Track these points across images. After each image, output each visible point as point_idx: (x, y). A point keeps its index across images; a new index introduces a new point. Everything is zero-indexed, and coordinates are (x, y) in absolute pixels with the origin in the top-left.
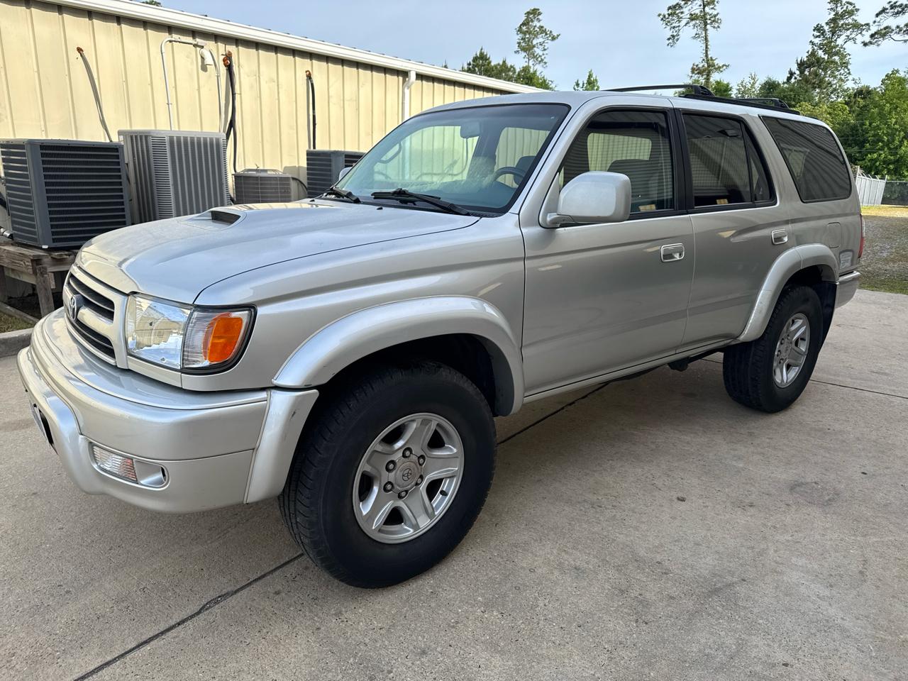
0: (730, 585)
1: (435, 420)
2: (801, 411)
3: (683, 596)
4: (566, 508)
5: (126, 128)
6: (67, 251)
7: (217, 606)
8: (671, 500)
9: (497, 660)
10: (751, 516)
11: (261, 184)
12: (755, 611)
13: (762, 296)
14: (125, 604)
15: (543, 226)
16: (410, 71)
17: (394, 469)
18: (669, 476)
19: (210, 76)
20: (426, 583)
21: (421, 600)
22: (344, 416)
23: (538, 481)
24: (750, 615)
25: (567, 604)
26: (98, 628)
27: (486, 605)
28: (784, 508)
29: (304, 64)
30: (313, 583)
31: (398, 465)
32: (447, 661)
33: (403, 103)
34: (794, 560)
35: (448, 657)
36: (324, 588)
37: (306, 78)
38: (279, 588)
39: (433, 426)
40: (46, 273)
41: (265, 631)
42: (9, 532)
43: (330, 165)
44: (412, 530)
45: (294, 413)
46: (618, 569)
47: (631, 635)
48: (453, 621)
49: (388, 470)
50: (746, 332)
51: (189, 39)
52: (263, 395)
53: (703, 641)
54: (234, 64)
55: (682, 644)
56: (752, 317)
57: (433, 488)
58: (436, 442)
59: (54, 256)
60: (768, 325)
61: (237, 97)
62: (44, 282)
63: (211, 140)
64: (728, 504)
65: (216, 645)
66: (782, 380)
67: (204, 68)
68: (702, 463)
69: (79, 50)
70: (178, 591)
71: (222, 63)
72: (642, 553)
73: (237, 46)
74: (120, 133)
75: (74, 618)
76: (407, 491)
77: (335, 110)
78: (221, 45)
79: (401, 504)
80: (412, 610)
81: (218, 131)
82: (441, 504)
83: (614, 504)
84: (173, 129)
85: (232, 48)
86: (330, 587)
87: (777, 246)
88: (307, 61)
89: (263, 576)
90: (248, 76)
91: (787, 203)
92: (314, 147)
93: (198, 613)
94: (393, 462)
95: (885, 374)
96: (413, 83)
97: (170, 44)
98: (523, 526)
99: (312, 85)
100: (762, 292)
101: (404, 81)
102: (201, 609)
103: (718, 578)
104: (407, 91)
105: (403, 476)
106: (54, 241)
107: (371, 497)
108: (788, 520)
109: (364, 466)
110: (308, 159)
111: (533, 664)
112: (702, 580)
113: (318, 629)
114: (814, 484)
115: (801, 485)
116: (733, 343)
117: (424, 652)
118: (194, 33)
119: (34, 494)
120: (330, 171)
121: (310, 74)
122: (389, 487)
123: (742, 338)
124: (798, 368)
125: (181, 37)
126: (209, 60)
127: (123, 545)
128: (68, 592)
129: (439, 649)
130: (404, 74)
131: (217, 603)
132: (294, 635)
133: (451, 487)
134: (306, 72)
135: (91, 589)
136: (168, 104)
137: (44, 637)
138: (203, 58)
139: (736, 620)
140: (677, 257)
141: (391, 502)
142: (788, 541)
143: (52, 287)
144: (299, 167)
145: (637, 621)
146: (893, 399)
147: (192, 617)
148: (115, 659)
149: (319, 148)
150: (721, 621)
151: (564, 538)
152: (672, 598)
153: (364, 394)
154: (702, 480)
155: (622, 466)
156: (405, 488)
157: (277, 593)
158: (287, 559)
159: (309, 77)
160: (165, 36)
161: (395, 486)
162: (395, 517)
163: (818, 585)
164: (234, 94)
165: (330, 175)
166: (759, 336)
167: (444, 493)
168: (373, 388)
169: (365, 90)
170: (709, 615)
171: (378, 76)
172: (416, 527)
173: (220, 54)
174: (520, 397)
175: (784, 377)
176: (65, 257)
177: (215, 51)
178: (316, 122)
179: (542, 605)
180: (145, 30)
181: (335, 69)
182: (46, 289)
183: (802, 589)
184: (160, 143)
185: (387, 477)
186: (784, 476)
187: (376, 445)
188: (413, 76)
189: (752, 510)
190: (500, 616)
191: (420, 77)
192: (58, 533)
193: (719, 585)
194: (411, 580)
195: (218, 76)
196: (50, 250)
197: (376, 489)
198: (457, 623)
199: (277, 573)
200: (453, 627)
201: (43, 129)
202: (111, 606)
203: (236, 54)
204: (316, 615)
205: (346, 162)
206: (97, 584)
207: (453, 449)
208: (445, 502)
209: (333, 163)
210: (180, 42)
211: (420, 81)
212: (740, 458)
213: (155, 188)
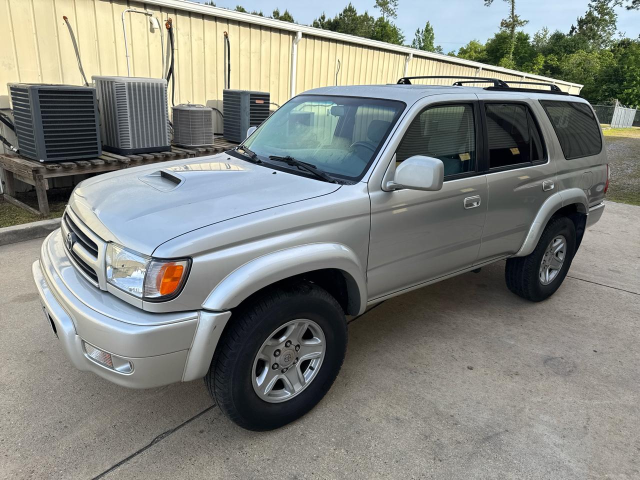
0: (497, 434)
1: (307, 323)
2: (557, 301)
3: (466, 441)
4: (393, 373)
5: (98, 74)
6: (57, 164)
7: (162, 440)
8: (463, 369)
10: (516, 382)
11: (191, 116)
12: (513, 454)
13: (533, 227)
14: (103, 437)
15: (384, 190)
16: (298, 31)
17: (279, 355)
18: (463, 349)
19: (156, 36)
20: (297, 428)
21: (295, 440)
22: (247, 325)
23: (376, 351)
24: (508, 457)
25: (389, 445)
26: (86, 454)
27: (337, 444)
28: (538, 377)
29: (222, 27)
30: (224, 425)
31: (282, 352)
33: (292, 55)
34: (542, 416)
36: (232, 429)
37: (224, 37)
38: (203, 428)
39: (306, 327)
40: (43, 180)
41: (193, 459)
42: (26, 380)
43: (240, 102)
44: (290, 394)
45: (215, 327)
46: (425, 420)
47: (430, 469)
48: (315, 455)
49: (275, 355)
50: (522, 250)
51: (142, 10)
52: (195, 314)
54: (173, 28)
55: (463, 476)
56: (526, 240)
57: (305, 365)
58: (308, 336)
59: (48, 167)
60: (537, 245)
61: (175, 51)
62: (41, 185)
63: (157, 84)
64: (501, 373)
65: (162, 469)
66: (546, 280)
67: (152, 30)
68: (486, 340)
69: (65, 18)
70: (137, 428)
71: (164, 27)
72: (441, 408)
73: (176, 14)
74: (93, 78)
75: (70, 446)
76: (287, 369)
77: (244, 60)
78: (164, 14)
79: (283, 376)
80: (289, 446)
81: (161, 78)
82: (310, 376)
83: (425, 371)
84: (130, 76)
85: (172, 16)
86: (235, 428)
87: (545, 193)
88: (225, 25)
89: (193, 419)
90: (183, 36)
91: (555, 161)
92: (229, 87)
93: (151, 445)
94: (279, 350)
95: (619, 272)
96: (299, 40)
97: (128, 13)
98: (364, 386)
99: (228, 42)
100: (534, 223)
101: (293, 39)
102: (152, 442)
103: (490, 429)
104: (295, 46)
105: (285, 359)
106: (48, 156)
107: (264, 374)
108: (540, 386)
109: (259, 355)
110: (224, 96)
112: (479, 430)
113: (228, 459)
114: (560, 359)
115: (551, 359)
116: (513, 257)
117: (295, 478)
118: (145, 5)
119: (41, 352)
120: (240, 105)
121: (227, 34)
122: (276, 366)
123: (519, 254)
124: (557, 271)
125: (136, 8)
126: (156, 25)
127: (101, 393)
128: (66, 427)
130: (294, 34)
131: (162, 438)
132: (212, 463)
133: (317, 365)
134: (224, 32)
135: (81, 425)
136: (127, 56)
137: (51, 460)
138: (151, 23)
139: (499, 460)
140: (475, 205)
141: (277, 376)
142: (539, 402)
143: (47, 189)
144: (218, 100)
145: (434, 459)
146: (621, 293)
147: (146, 447)
148: (98, 476)
149: (232, 88)
150: (489, 461)
151: (390, 396)
152: (459, 442)
153: (261, 310)
154: (485, 354)
155: (432, 341)
156: (287, 367)
157: (202, 432)
158: (208, 407)
159: (226, 36)
160: (125, 8)
161: (280, 365)
162: (280, 385)
163: (556, 436)
164: (173, 49)
165: (240, 109)
166: (529, 254)
167: (312, 368)
168: (266, 306)
169: (265, 46)
170: (482, 456)
171: (275, 35)
172: (293, 391)
173: (164, 20)
174: (365, 303)
175: (547, 277)
176: (55, 168)
177: (160, 18)
178: (231, 69)
179: (373, 445)
180: (111, 3)
181: (245, 30)
182: (42, 191)
183: (545, 438)
184: (122, 86)
185: (277, 360)
186: (541, 352)
187: (268, 341)
188: (300, 35)
189: (517, 378)
190: (345, 453)
191: (305, 35)
192: (58, 382)
193: (490, 434)
194: (288, 425)
195: (162, 36)
196: (45, 163)
197: (267, 369)
198: (318, 457)
199: (201, 417)
200: (315, 460)
201: (40, 74)
202: (94, 438)
203: (175, 19)
204: (227, 449)
205: (251, 99)
206: (85, 421)
207: (318, 341)
208: (312, 374)
209: (242, 100)
210: (135, 12)
211: (305, 39)
212: (512, 337)
213: (117, 118)
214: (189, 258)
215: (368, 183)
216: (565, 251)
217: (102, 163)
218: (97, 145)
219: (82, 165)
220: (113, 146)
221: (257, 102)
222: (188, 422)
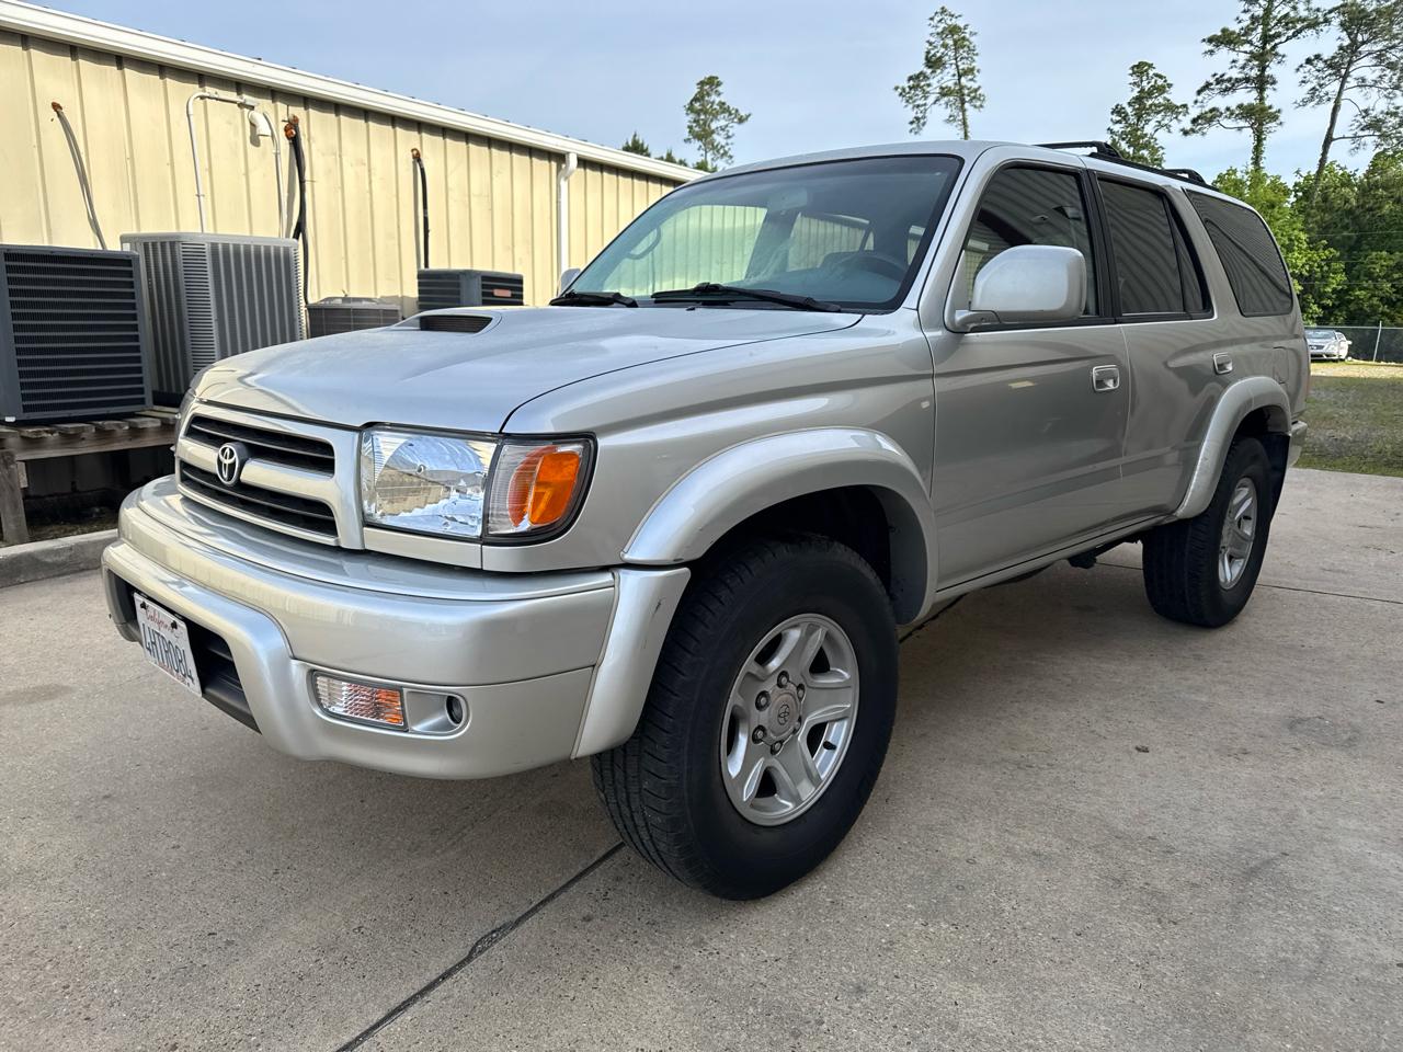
0: (1268, 862)
1: (824, 626)
3: (1208, 881)
4: (983, 773)
5: (132, 231)
6: (47, 426)
7: (496, 946)
8: (1129, 753)
9: (977, 992)
10: (1252, 767)
12: (1322, 894)
13: (1206, 450)
14: (338, 954)
15: (950, 328)
16: (568, 153)
17: (767, 705)
18: (1108, 719)
19: (264, 154)
20: (815, 891)
21: (821, 915)
22: (714, 614)
23: (924, 735)
24: (1317, 902)
25: (1045, 906)
26: (306, 994)
27: (924, 914)
28: (1293, 754)
29: (408, 139)
30: (639, 899)
31: (773, 698)
32: (903, 999)
33: (558, 202)
34: (1341, 822)
35: (901, 993)
36: (660, 907)
37: (412, 160)
38: (586, 911)
40: (13, 462)
41: (592, 977)
42: (86, 857)
43: (459, 293)
44: (790, 804)
45: (659, 604)
46: (1097, 849)
47: (1161, 941)
48: (883, 941)
49: (759, 707)
50: (1185, 504)
51: (232, 96)
52: (607, 578)
53: (1269, 941)
54: (302, 137)
55: (1241, 947)
56: (1194, 481)
57: (815, 737)
58: (821, 664)
59: (26, 434)
60: (1217, 490)
61: (308, 185)
62: (9, 476)
63: (277, 250)
64: (1213, 752)
65: (520, 1005)
66: (1226, 580)
67: (255, 141)
68: (1147, 698)
69: (56, 107)
70: (419, 928)
71: (282, 134)
72: (1121, 826)
73: (306, 108)
74: (124, 239)
75: (257, 982)
76: (781, 742)
77: (457, 211)
78: (281, 106)
79: (774, 762)
80: (813, 930)
81: (277, 236)
82: (827, 764)
83: (1049, 762)
84: (206, 231)
85: (298, 111)
86: (668, 905)
87: (1218, 377)
88: (415, 134)
89: (551, 897)
90: (323, 155)
91: (1223, 316)
92: (426, 265)
93: (469, 959)
94: (763, 694)
95: (1343, 572)
96: (572, 172)
97: (202, 101)
98: (928, 800)
99: (422, 171)
100: (1205, 444)
101: (559, 169)
102: (471, 953)
103: (1247, 853)
104: (563, 184)
105: (779, 716)
106: (26, 409)
107: (739, 751)
108: (1307, 770)
109: (734, 699)
110: (420, 284)
111: (1036, 993)
112: (1226, 858)
113: (677, 968)
114: (1318, 719)
115: (1300, 721)
116: (1167, 522)
117: (859, 990)
118: (239, 85)
119: (106, 797)
120: (459, 301)
121: (418, 154)
122: (760, 734)
123: (1180, 513)
124: (1242, 560)
125: (219, 91)
126: (263, 128)
127: (296, 866)
128: (229, 943)
129: (881, 983)
130: (559, 157)
131: (493, 941)
132: (643, 980)
133: (839, 734)
134: (413, 150)
135: (268, 935)
136: (198, 196)
137: (216, 1016)
138: (253, 125)
139: (1301, 909)
140: (1110, 385)
141: (762, 760)
142: (1320, 797)
143: (22, 486)
144: (403, 297)
145: (1160, 922)
146: (1371, 603)
147: (461, 964)
148: (357, 1039)
149: (434, 266)
150: (1280, 912)
151: (998, 814)
152: (1194, 885)
153: (739, 580)
154: (1160, 722)
155: (1035, 710)
156: (780, 737)
157: (588, 919)
158: (580, 869)
159: (417, 158)
160: (193, 89)
161: (768, 732)
162: (769, 784)
163: (1392, 854)
164: (302, 182)
166: (1202, 510)
167: (830, 746)
168: (750, 572)
169: (501, 181)
170: (1260, 905)
171: (521, 160)
172: (796, 799)
173: (280, 119)
174: (932, 591)
175: (1229, 572)
176: (45, 435)
177: (274, 117)
178: (430, 228)
179: (1008, 908)
180: (162, 78)
181: (456, 147)
182: (12, 490)
183: (1372, 861)
184: (195, 253)
185: (763, 718)
186: (1272, 711)
187: (749, 664)
188: (573, 161)
189: (1250, 760)
190: (952, 929)
191: (584, 163)
192: (175, 854)
193: (1253, 863)
194: (792, 885)
195: (276, 155)
196: (17, 425)
197: (743, 740)
198: (892, 943)
199: (574, 888)
200: (888, 949)
202: (314, 959)
203: (305, 119)
204: (666, 948)
205: (484, 286)
206: (276, 927)
207: (844, 674)
208: (832, 763)
209: (463, 290)
210: (217, 99)
211: (582, 170)
212: (1198, 690)
213: (186, 325)
214: (587, 437)
215: (917, 310)
216: (1254, 516)
217: (155, 425)
218: (141, 383)
219: (108, 428)
220: (174, 391)
221: (497, 292)
222: (543, 903)
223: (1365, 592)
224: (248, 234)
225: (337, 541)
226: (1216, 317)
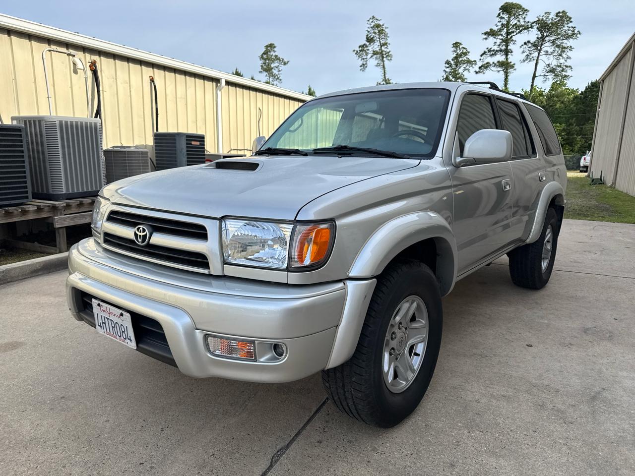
0: (599, 393)
1: (416, 301)
3: (578, 403)
4: (468, 360)
5: (16, 115)
7: (282, 458)
8: (525, 347)
9: (502, 462)
10: (576, 351)
11: (128, 157)
13: (538, 214)
15: (455, 165)
16: (221, 79)
17: (395, 338)
18: (511, 333)
19: (80, 78)
20: (416, 420)
21: (422, 431)
24: (624, 409)
25: (516, 420)
27: (467, 428)
28: (590, 344)
29: (148, 72)
30: (340, 431)
31: (397, 334)
32: (473, 468)
33: (217, 101)
34: (620, 373)
35: (471, 465)
36: (351, 433)
37: (149, 81)
38: (318, 438)
39: (416, 305)
41: (332, 470)
42: (63, 429)
43: (175, 143)
44: (405, 383)
45: (366, 296)
46: (528, 392)
47: (569, 432)
48: (454, 441)
49: (392, 339)
50: (531, 236)
51: (64, 50)
52: (341, 285)
53: (612, 429)
54: (98, 70)
55: (602, 432)
56: (533, 227)
57: (411, 350)
61: (101, 93)
64: (558, 346)
67: (75, 72)
68: (523, 323)
70: (242, 452)
71: (88, 68)
72: (534, 381)
73: (100, 56)
76: (400, 354)
77: (171, 106)
78: (88, 56)
79: (398, 364)
80: (422, 438)
83: (493, 353)
84: (52, 115)
85: (96, 58)
88: (151, 69)
89: (300, 432)
90: (108, 79)
91: (540, 156)
92: (157, 130)
93: (271, 466)
94: (394, 333)
96: (223, 87)
97: (49, 52)
98: (450, 375)
99: (155, 85)
100: (537, 211)
101: (217, 86)
102: (271, 462)
103: (589, 390)
104: (219, 93)
105: (399, 342)
108: (598, 351)
110: (155, 139)
111: (527, 460)
112: (581, 392)
113: (369, 462)
114: (594, 328)
115: (587, 329)
117: (452, 466)
118: (68, 45)
119: (62, 398)
120: (175, 147)
121: (153, 78)
122: (393, 351)
123: (528, 241)
124: (548, 260)
125: (58, 48)
126: (80, 65)
127: (171, 426)
128: (152, 468)
129: (461, 461)
130: (217, 81)
131: (280, 456)
132: (355, 469)
133: (420, 349)
134: (150, 77)
135: (169, 462)
136: (48, 98)
138: (74, 64)
139: (619, 413)
140: (508, 187)
141: (393, 363)
142: (608, 363)
144: (146, 145)
145: (565, 423)
147: (269, 469)
149: (161, 131)
150: (611, 415)
151: (481, 379)
152: (573, 405)
153: (390, 283)
154: (532, 333)
155: (479, 330)
156: (400, 352)
157: (320, 442)
159: (152, 80)
160: (45, 47)
161: (395, 350)
164: (98, 91)
165: (175, 150)
166: (537, 239)
167: (416, 354)
168: (394, 278)
169: (191, 91)
170: (602, 412)
171: (199, 82)
172: (406, 380)
173: (87, 61)
175: (544, 264)
177: (83, 60)
178: (159, 112)
179: (501, 422)
180: (30, 41)
181: (170, 75)
184: (51, 126)
185: (393, 344)
186: (575, 326)
187: (392, 320)
188: (223, 82)
189: (574, 348)
190: (481, 434)
191: (228, 83)
193: (593, 394)
195: (86, 78)
197: (387, 353)
198: (458, 442)
199: (308, 427)
200: (458, 445)
202: (197, 472)
203: (99, 62)
204: (360, 453)
205: (187, 140)
206: (172, 458)
207: (423, 322)
208: (418, 363)
209: (177, 142)
210: (57, 52)
211: (227, 86)
212: (542, 318)
213: (47, 160)
214: (331, 221)
215: (442, 157)
216: (551, 241)
217: (34, 209)
219: (11, 211)
220: (40, 191)
221: (193, 143)
222: (297, 435)
223: (592, 271)
224: (72, 116)
225: (209, 272)
226: (538, 157)
